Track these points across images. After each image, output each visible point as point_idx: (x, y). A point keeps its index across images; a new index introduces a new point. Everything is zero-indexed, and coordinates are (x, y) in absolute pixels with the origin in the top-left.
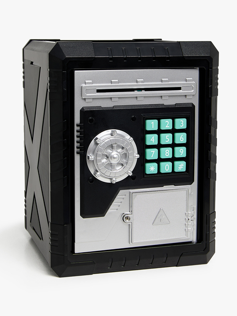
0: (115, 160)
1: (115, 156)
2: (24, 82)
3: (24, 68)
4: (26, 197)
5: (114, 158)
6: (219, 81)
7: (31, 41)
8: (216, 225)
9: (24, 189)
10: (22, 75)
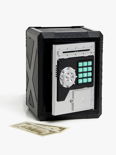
0: (70, 78)
1: (70, 77)
2: (26, 44)
3: (26, 39)
4: (27, 92)
5: (69, 78)
6: (103, 47)
7: (29, 28)
8: (102, 103)
9: (26, 88)
10: (26, 41)
